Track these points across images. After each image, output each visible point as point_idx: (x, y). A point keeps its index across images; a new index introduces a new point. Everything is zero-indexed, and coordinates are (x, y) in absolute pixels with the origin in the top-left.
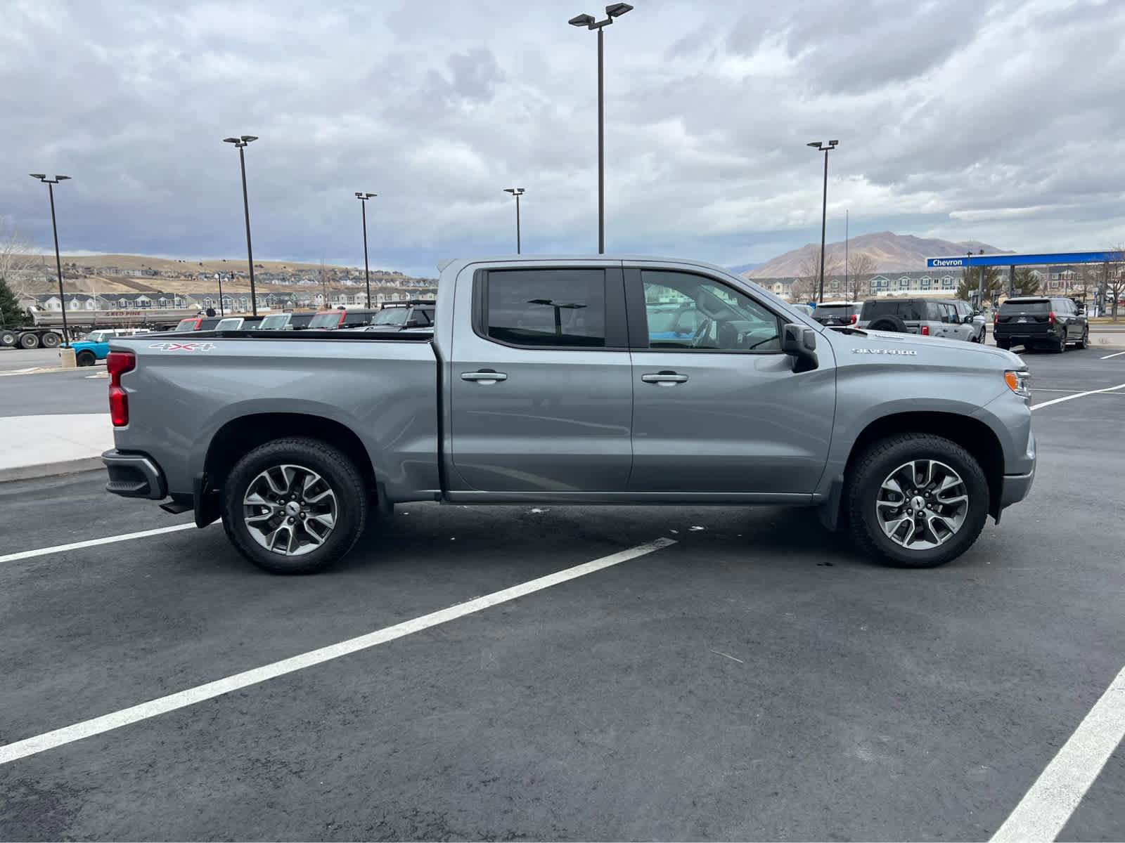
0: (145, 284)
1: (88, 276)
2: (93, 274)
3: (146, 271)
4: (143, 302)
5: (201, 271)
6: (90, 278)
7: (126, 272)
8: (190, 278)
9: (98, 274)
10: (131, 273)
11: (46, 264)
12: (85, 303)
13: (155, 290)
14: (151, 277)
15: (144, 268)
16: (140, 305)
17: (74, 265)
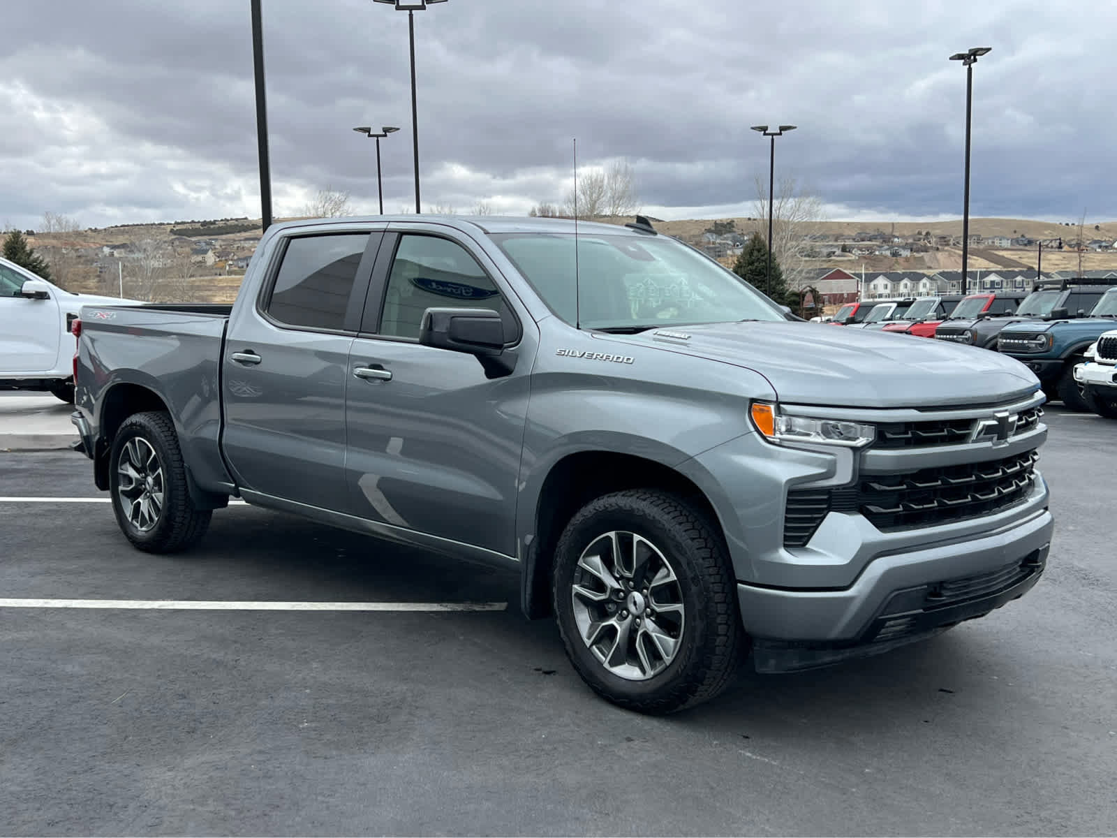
0: (1012, 257)
1: (940, 247)
2: (948, 245)
3: (1017, 241)
4: (992, 283)
5: (1096, 239)
6: (943, 250)
7: (990, 241)
8: (1076, 249)
9: (954, 244)
10: (997, 243)
11: (894, 234)
12: (898, 284)
13: (1024, 266)
14: (1022, 247)
15: (1015, 236)
16: (988, 286)
17: (928, 234)
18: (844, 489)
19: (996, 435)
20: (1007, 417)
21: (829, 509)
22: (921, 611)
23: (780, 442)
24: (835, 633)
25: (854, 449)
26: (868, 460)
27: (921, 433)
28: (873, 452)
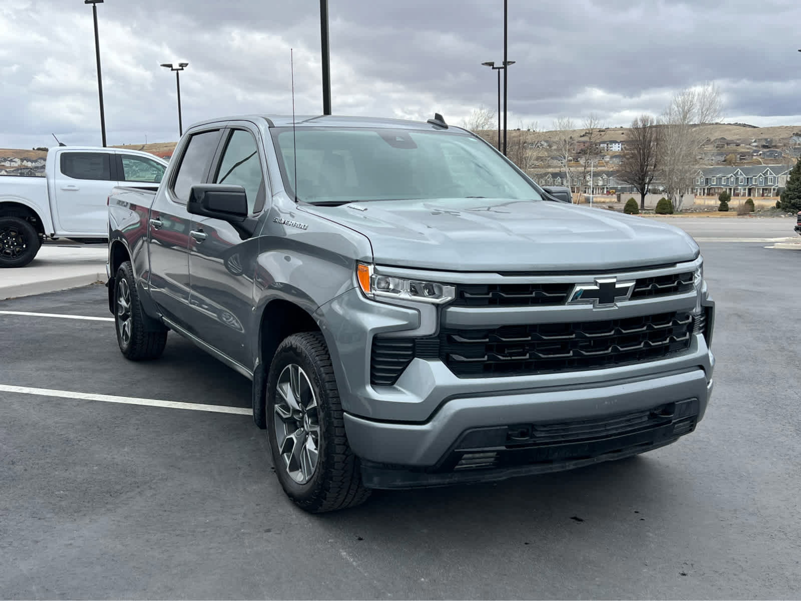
18: (427, 339)
19: (598, 299)
20: (614, 284)
21: (413, 356)
22: (503, 448)
23: (374, 297)
24: (416, 459)
25: (437, 306)
26: (448, 315)
27: (503, 294)
28: (452, 309)
